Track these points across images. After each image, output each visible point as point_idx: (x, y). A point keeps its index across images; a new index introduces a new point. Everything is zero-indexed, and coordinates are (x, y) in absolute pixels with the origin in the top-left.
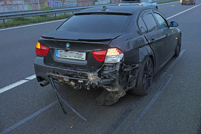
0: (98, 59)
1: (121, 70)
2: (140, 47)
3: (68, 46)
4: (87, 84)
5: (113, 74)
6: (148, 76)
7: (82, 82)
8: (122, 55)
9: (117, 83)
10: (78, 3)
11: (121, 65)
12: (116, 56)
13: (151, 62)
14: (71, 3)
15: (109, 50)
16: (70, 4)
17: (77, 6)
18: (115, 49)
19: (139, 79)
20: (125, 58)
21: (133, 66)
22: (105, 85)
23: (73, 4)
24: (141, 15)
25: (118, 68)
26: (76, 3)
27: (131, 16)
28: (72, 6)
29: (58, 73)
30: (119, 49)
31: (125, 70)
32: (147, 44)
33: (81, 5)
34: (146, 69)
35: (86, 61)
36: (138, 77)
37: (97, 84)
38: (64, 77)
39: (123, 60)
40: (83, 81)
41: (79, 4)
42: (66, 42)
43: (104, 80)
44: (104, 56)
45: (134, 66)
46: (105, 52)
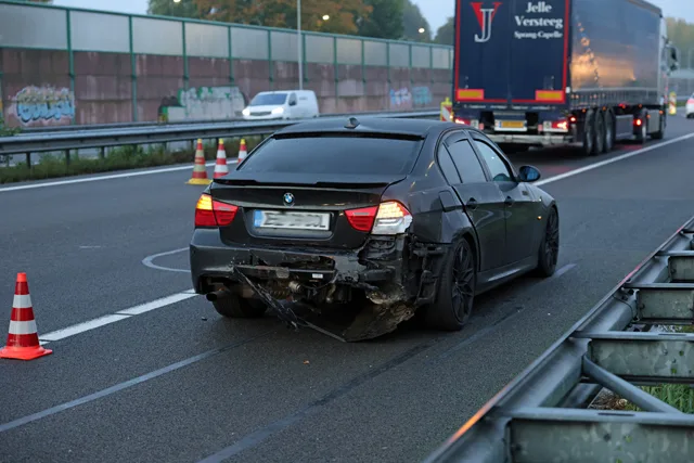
0: (359, 226)
1: (406, 252)
2: (445, 210)
3: (289, 198)
4: (333, 281)
5: (390, 260)
6: (462, 285)
7: (321, 276)
8: (409, 219)
9: (398, 280)
10: (77, 111)
11: (408, 239)
12: (397, 219)
13: (469, 253)
14: (44, 111)
15: (382, 206)
16: (36, 116)
17: (75, 123)
18: (396, 204)
19: (443, 283)
20: (415, 227)
21: (430, 249)
22: (372, 283)
23: (52, 112)
24: (443, 141)
25: (400, 246)
26: (70, 111)
27: (422, 141)
28: (45, 122)
29: (262, 263)
30: (403, 205)
31: (416, 252)
32: (458, 207)
33: (94, 120)
34: (457, 263)
35: (330, 233)
36: (441, 276)
37: (355, 279)
38: (277, 269)
39: (411, 231)
40: (324, 275)
41: (82, 113)
42: (286, 191)
43: (371, 271)
44: (372, 220)
45: (433, 249)
46: (374, 209)
